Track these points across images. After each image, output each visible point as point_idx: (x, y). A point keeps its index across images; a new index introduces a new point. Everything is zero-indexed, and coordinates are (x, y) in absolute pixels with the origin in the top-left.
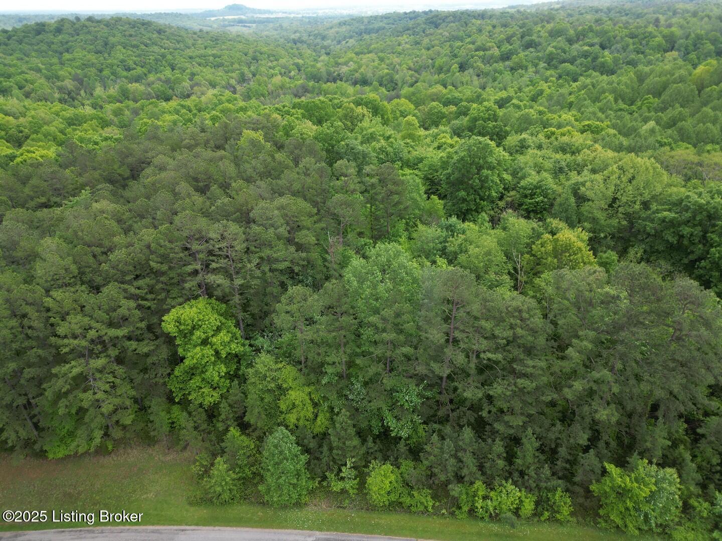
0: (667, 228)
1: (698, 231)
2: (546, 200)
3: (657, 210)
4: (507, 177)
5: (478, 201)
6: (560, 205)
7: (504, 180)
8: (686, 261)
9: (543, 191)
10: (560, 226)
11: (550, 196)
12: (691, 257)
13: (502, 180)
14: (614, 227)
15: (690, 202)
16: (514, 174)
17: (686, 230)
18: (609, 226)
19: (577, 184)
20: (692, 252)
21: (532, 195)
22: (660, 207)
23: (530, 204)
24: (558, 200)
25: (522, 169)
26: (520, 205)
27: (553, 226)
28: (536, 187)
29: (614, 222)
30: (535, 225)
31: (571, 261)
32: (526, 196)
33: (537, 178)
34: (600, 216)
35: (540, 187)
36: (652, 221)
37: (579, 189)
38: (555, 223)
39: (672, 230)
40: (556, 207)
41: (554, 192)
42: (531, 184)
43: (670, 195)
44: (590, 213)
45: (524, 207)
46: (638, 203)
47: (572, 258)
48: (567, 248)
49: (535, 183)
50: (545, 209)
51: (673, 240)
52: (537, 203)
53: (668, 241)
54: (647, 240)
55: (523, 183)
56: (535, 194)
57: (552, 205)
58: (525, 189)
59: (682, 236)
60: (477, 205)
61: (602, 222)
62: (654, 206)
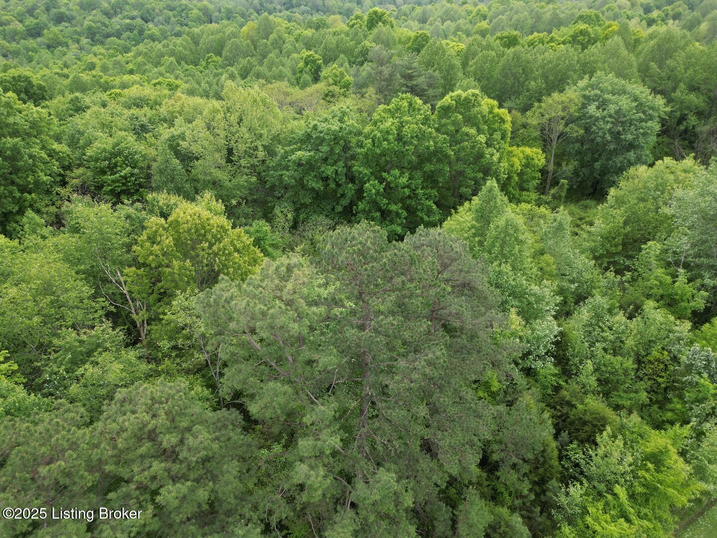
0: (307, 172)
1: (340, 167)
2: (136, 171)
3: (286, 152)
4: (61, 148)
5: (18, 195)
6: (161, 172)
7: (57, 153)
8: (339, 209)
9: (126, 157)
10: (172, 202)
11: (140, 164)
12: (345, 202)
13: (52, 154)
14: (242, 186)
15: (321, 132)
16: (73, 143)
17: (329, 170)
18: (239, 187)
19: (173, 138)
20: (343, 195)
21: (112, 168)
22: (287, 148)
23: (113, 181)
24: (154, 165)
25: (82, 134)
26: (99, 187)
27: (161, 204)
28: (115, 155)
29: (242, 180)
30: (131, 210)
31: (216, 254)
32: (103, 172)
33: (111, 141)
34: (221, 176)
35: (119, 153)
36: (287, 168)
37: (178, 145)
38: (162, 198)
39: (313, 174)
40: (156, 177)
41: (144, 157)
42: (104, 150)
43: (292, 132)
44: (205, 174)
45: (107, 188)
46: (261, 148)
47: (215, 248)
48: (201, 233)
49: (109, 148)
50: (141, 186)
51: (318, 185)
52: (125, 177)
53: (313, 189)
54: (288, 195)
55: (89, 152)
56: (116, 165)
57: (149, 177)
58: (97, 160)
59: (326, 179)
60: (19, 201)
61: (227, 183)
62: (280, 150)
